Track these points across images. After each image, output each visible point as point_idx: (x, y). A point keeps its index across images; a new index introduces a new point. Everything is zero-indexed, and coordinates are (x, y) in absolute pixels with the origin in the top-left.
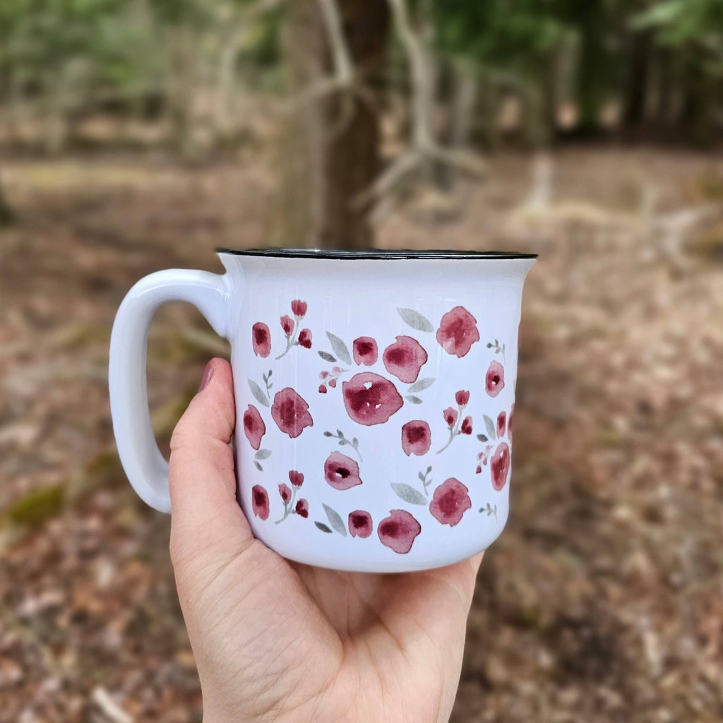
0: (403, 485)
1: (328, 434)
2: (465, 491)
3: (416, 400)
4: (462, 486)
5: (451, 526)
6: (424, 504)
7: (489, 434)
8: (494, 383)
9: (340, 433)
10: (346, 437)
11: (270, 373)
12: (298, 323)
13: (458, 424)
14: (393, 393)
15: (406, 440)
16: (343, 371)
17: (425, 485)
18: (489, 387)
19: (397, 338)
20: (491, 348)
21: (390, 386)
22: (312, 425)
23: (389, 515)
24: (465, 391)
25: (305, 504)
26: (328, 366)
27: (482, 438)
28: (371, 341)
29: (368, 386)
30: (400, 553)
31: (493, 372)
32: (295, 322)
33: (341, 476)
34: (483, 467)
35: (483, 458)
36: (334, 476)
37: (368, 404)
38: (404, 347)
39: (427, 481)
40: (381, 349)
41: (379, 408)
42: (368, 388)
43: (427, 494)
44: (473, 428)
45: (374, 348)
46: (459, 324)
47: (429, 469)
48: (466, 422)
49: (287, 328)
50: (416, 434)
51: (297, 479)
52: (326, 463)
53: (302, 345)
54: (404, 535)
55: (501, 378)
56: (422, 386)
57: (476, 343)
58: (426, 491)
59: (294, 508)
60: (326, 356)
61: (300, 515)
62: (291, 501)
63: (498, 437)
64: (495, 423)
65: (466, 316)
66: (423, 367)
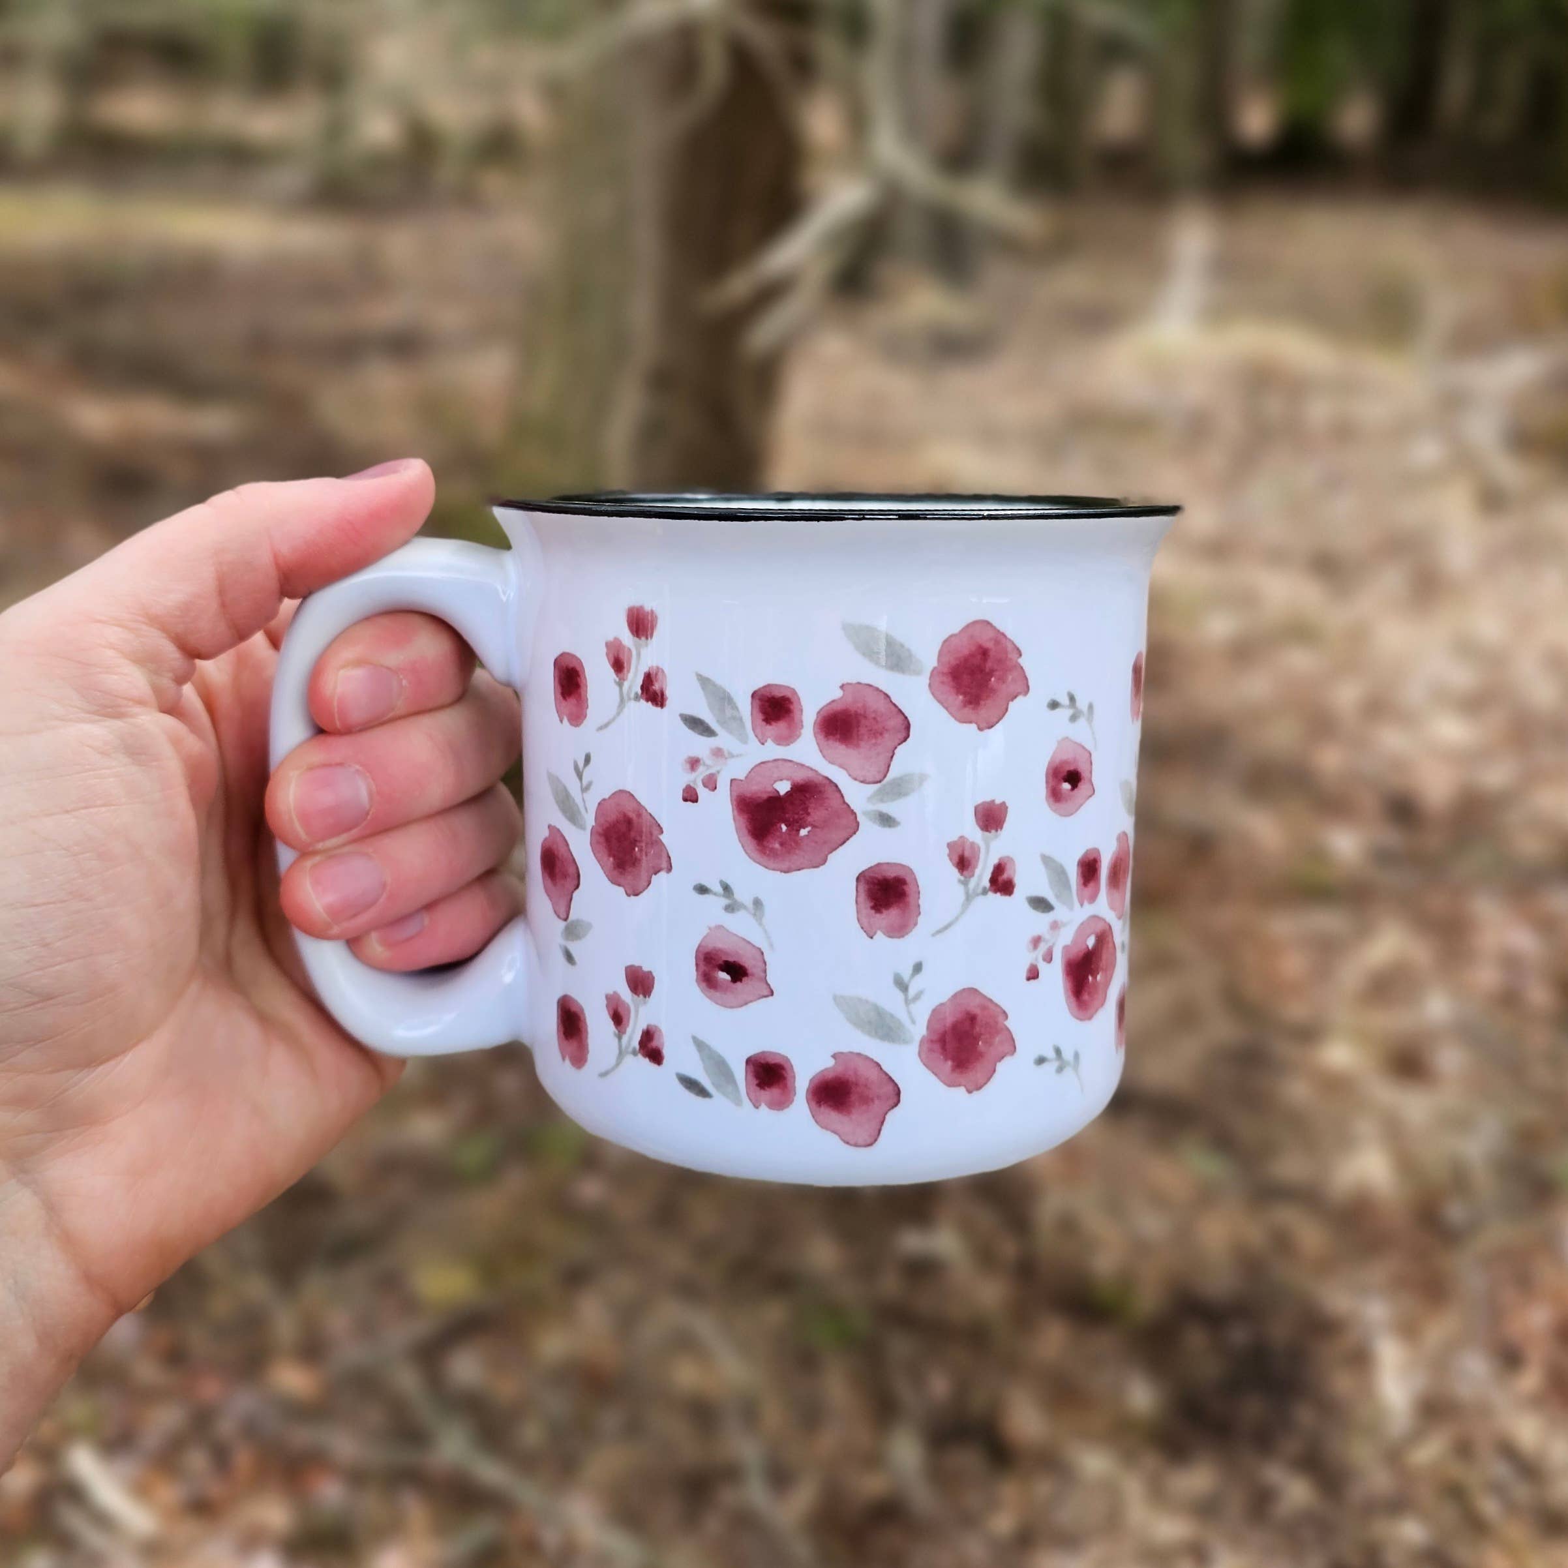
0: (860, 1000)
1: (702, 890)
2: (1001, 1018)
3: (886, 820)
4: (992, 1007)
5: (969, 1092)
6: (905, 1042)
7: (1057, 897)
8: (1066, 786)
9: (727, 889)
10: (738, 895)
11: (588, 759)
12: (639, 655)
13: (983, 873)
14: (835, 803)
15: (866, 904)
16: (732, 756)
17: (907, 1002)
18: (1055, 795)
19: (842, 687)
20: (1058, 711)
21: (830, 790)
22: (669, 869)
23: (831, 1063)
24: (998, 802)
25: (656, 1036)
26: (700, 745)
27: (1040, 904)
28: (789, 694)
29: (783, 788)
30: (856, 1145)
31: (1066, 762)
32: (634, 653)
33: (728, 977)
34: (1043, 967)
35: (1043, 948)
36: (716, 978)
37: (784, 828)
38: (857, 708)
39: (912, 992)
40: (809, 711)
41: (807, 836)
42: (782, 792)
43: (913, 1022)
44: (1018, 881)
45: (794, 707)
46: (979, 657)
47: (918, 968)
48: (999, 869)
49: (619, 665)
50: (887, 893)
51: (641, 983)
52: (697, 951)
53: (647, 700)
54: (864, 1107)
55: (1085, 774)
56: (900, 789)
57: (1020, 699)
58: (909, 1013)
59: (635, 1043)
60: (695, 724)
61: (647, 1060)
62: (629, 1030)
63: (1082, 905)
64: (1073, 873)
65: (997, 642)
66: (901, 750)
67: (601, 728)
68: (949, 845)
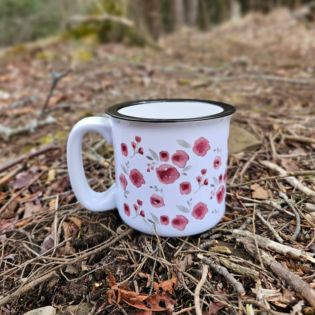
0: (181, 206)
1: (151, 187)
2: (206, 206)
3: (185, 174)
4: (204, 205)
5: (200, 220)
6: (189, 212)
7: (215, 184)
8: (217, 164)
9: (156, 187)
10: (158, 188)
11: (128, 163)
12: (138, 145)
13: (202, 182)
14: (176, 172)
15: (182, 189)
16: (156, 164)
17: (189, 205)
18: (215, 166)
19: (177, 151)
20: (216, 151)
21: (175, 169)
22: (145, 183)
23: (176, 217)
24: (205, 169)
25: (143, 212)
26: (150, 162)
27: (213, 186)
28: (167, 153)
29: (166, 169)
30: (181, 230)
31: (216, 160)
33: (157, 203)
34: (213, 196)
35: (213, 193)
36: (154, 203)
37: (166, 176)
38: (179, 155)
39: (190, 204)
40: (170, 156)
41: (170, 178)
42: (166, 170)
43: (190, 209)
44: (209, 182)
45: (168, 155)
46: (201, 144)
47: (191, 200)
48: (205, 181)
49: (134, 147)
50: (185, 187)
51: (140, 203)
52: (151, 198)
53: (140, 153)
54: (182, 224)
55: (220, 161)
56: (187, 169)
57: (209, 150)
58: (190, 207)
59: (139, 213)
60: (149, 158)
61: (142, 216)
62: (138, 211)
63: (219, 184)
64: (218, 179)
65: (205, 141)
66: (188, 162)
67: (131, 157)
68: (196, 178)
